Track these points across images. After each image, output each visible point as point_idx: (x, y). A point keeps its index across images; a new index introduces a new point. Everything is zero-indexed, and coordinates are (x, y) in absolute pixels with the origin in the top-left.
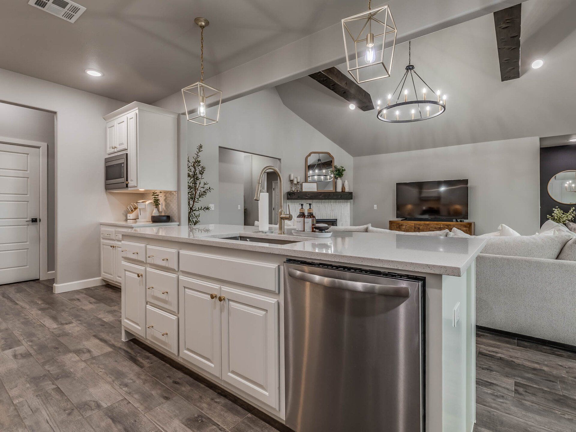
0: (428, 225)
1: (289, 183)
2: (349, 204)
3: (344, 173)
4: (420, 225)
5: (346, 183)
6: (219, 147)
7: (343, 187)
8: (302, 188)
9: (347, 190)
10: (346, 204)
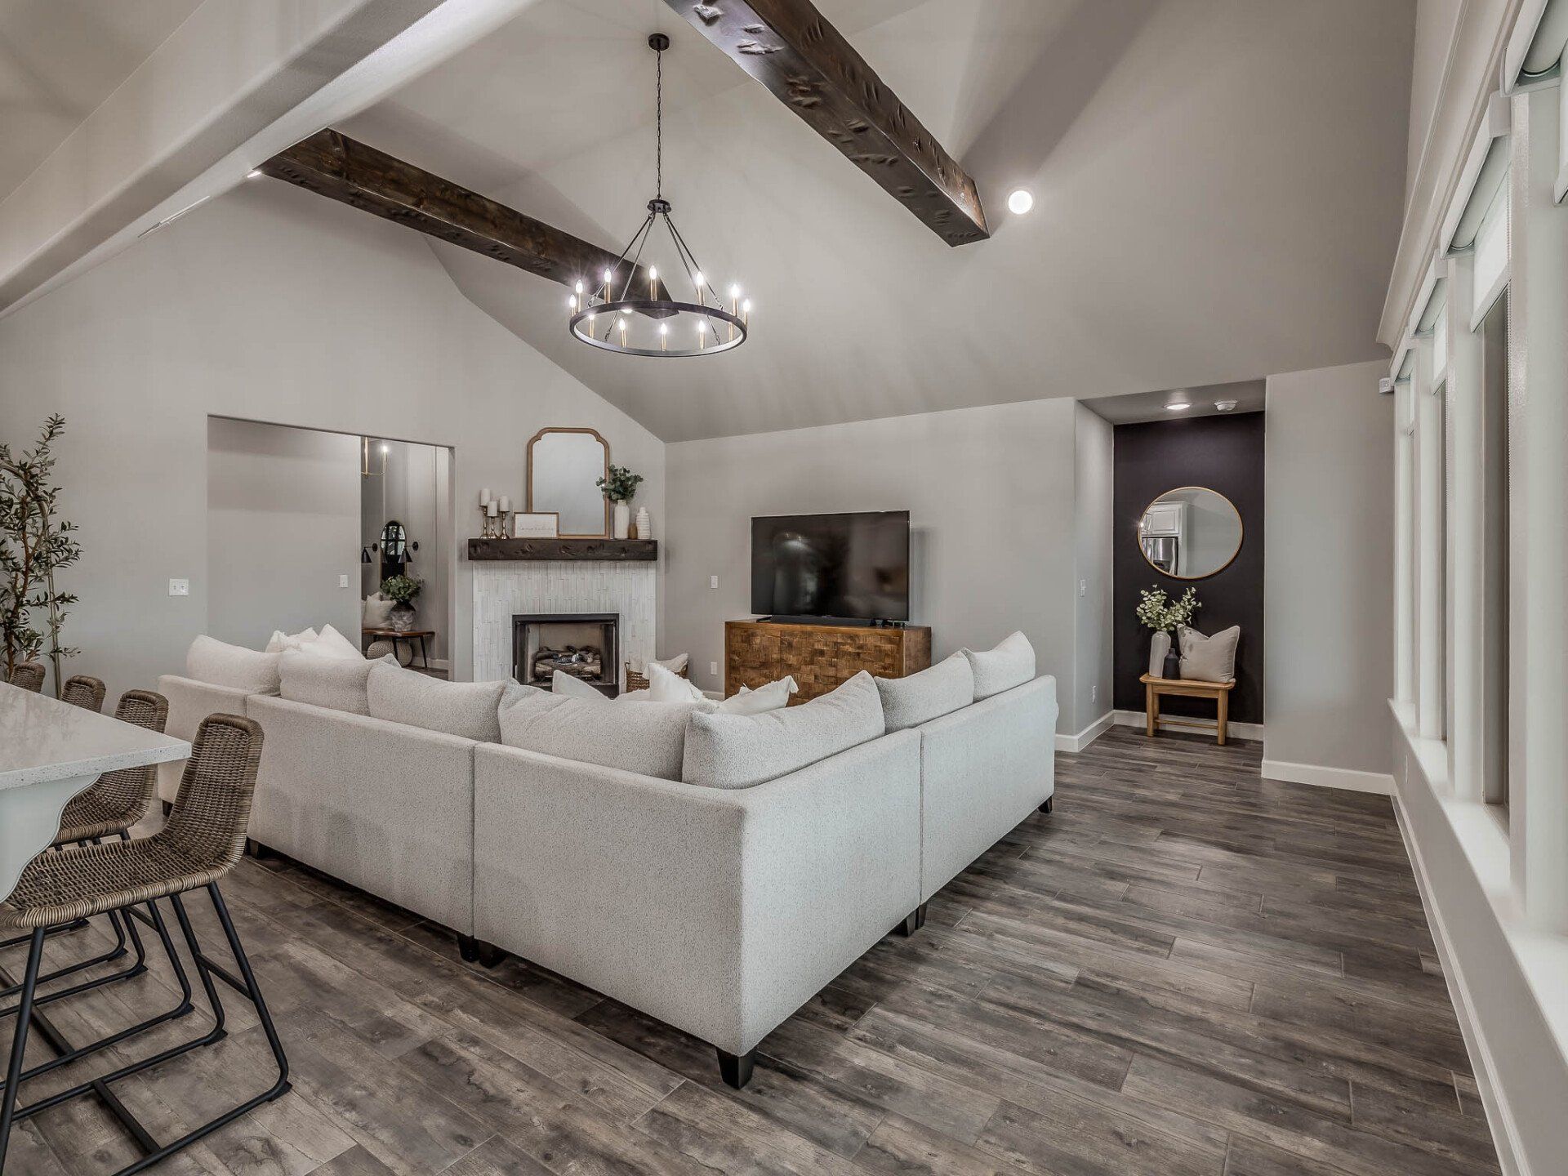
0: (810, 634)
1: (480, 513)
2: (652, 573)
3: (639, 486)
4: (792, 634)
5: (642, 515)
6: (209, 416)
7: (633, 528)
8: (513, 530)
9: (643, 534)
10: (643, 572)
